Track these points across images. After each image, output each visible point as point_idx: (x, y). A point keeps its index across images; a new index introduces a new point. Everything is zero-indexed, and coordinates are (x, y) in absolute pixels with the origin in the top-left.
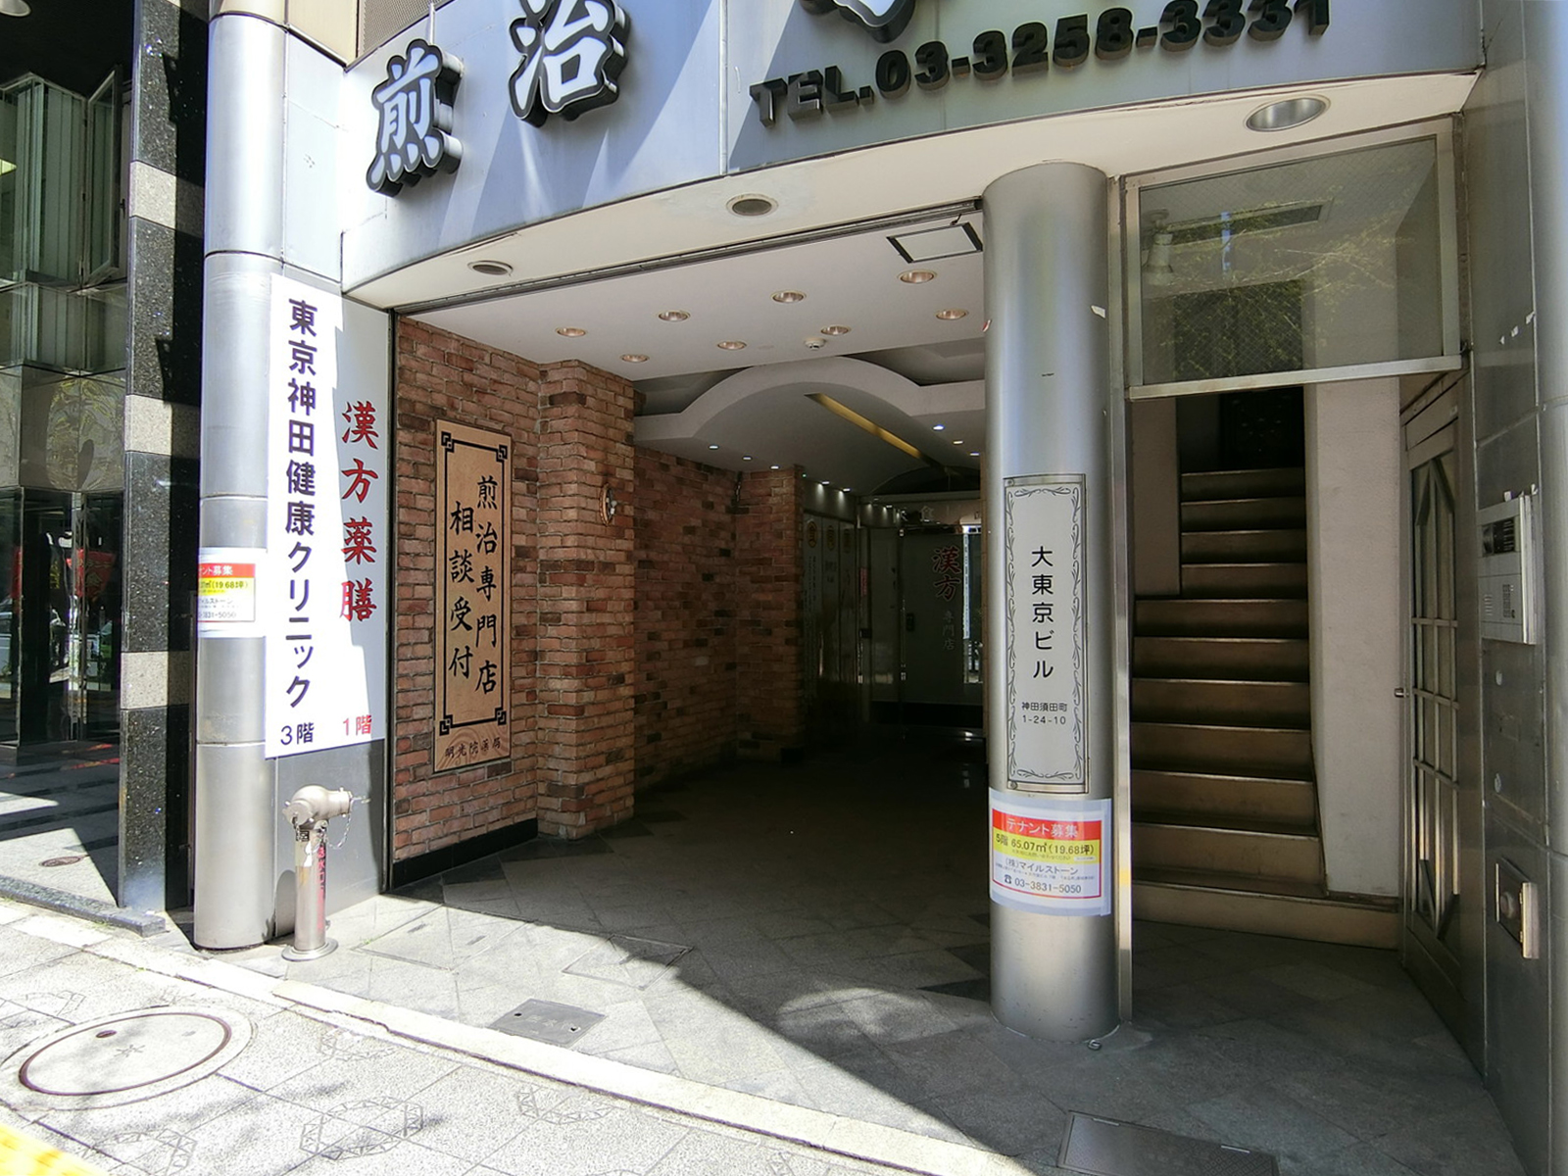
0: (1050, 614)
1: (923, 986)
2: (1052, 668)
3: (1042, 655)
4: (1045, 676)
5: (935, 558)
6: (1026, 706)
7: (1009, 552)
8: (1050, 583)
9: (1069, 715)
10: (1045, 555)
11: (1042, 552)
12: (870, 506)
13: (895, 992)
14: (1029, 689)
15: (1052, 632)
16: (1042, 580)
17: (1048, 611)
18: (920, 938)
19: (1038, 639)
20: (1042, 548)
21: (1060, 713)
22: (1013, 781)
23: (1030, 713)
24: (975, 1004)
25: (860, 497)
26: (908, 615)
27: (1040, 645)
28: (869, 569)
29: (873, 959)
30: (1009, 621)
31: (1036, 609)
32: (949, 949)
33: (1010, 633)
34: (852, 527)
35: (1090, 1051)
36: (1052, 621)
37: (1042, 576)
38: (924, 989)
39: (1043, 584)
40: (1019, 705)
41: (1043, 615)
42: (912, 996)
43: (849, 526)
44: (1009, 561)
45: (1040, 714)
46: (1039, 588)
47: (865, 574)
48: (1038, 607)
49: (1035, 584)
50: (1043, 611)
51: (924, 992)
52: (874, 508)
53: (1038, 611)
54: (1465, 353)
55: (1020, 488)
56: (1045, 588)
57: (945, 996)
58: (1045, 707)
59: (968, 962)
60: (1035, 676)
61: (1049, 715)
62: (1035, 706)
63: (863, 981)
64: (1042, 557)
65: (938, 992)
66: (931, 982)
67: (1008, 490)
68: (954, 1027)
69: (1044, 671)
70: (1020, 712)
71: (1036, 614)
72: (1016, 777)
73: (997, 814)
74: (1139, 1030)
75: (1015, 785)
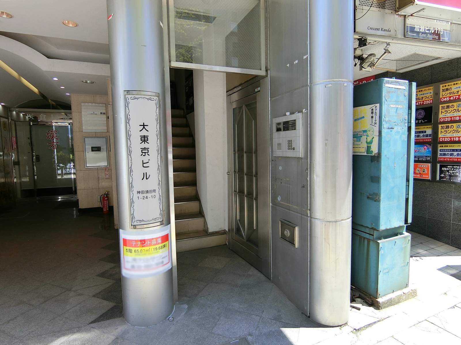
0: (148, 152)
1: (90, 322)
2: (150, 175)
3: (145, 170)
4: (147, 179)
5: (48, 134)
6: (139, 192)
7: (128, 125)
8: (148, 139)
9: (157, 194)
10: (145, 126)
11: (144, 125)
12: (14, 112)
13: (78, 331)
14: (140, 185)
15: (149, 160)
16: (144, 138)
17: (147, 151)
18: (79, 295)
19: (143, 163)
20: (144, 123)
21: (153, 194)
22: (134, 225)
23: (141, 195)
24: (117, 321)
25: (9, 108)
26: (36, 156)
27: (144, 166)
28: (16, 137)
29: (59, 316)
30: (129, 156)
31: (142, 150)
32: (94, 296)
33: (130, 161)
34: (7, 120)
35: (171, 322)
36: (149, 155)
37: (144, 136)
38: (92, 322)
39: (144, 139)
40: (135, 192)
41: (145, 153)
42: (87, 331)
43: (6, 120)
44: (128, 129)
45: (145, 195)
46: (143, 141)
47: (15, 140)
48: (143, 149)
49: (141, 139)
50: (145, 151)
51: (92, 325)
52: (16, 113)
53: (143, 151)
54: (267, 71)
55: (133, 96)
56: (146, 141)
57: (102, 322)
58: (147, 192)
59: (105, 299)
60: (142, 179)
61: (149, 195)
62: (143, 192)
63: (59, 332)
64: (144, 127)
65: (99, 322)
66: (94, 317)
67: (126, 96)
68: (113, 338)
69: (146, 177)
70: (136, 195)
71: (142, 152)
72: (135, 223)
73: (125, 240)
74: (182, 304)
75: (135, 227)
